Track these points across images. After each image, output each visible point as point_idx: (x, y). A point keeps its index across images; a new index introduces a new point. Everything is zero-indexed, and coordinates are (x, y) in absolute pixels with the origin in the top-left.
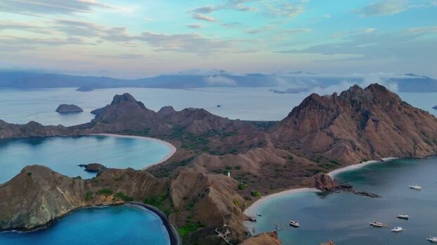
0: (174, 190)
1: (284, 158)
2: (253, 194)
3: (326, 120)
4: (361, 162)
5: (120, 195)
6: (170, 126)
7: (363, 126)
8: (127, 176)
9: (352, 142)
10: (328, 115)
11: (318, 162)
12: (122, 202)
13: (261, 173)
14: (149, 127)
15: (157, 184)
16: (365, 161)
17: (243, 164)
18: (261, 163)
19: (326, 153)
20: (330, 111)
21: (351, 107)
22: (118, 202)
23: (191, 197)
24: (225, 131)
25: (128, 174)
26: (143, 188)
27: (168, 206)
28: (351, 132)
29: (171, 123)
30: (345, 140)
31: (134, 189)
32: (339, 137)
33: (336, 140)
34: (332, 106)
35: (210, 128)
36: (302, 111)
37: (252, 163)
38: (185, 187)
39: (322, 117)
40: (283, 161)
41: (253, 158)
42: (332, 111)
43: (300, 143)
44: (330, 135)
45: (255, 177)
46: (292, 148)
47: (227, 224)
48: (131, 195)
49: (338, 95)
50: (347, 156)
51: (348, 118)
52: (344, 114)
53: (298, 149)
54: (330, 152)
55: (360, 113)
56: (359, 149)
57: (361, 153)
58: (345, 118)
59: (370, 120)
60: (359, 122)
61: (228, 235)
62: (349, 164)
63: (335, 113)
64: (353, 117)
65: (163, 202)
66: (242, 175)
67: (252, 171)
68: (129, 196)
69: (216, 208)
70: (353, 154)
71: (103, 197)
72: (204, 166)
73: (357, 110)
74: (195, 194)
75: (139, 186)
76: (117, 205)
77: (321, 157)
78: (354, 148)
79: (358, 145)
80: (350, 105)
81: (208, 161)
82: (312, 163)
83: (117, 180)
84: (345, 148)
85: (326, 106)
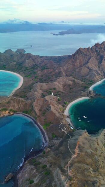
0: (35, 107)
1: (71, 81)
2: (65, 103)
3: (86, 60)
4: (101, 80)
5: (11, 110)
6: (15, 63)
7: (100, 62)
8: (12, 101)
9: (97, 71)
10: (86, 58)
11: (85, 82)
12: (13, 113)
13: (65, 90)
14: (5, 64)
15: (26, 104)
16: (102, 79)
17: (57, 87)
18: (63, 85)
19: (87, 77)
20: (87, 56)
21: (95, 54)
22: (11, 114)
23: (43, 110)
24: (41, 65)
25: (12, 100)
26: (20, 106)
27: (34, 114)
28: (96, 65)
29: (14, 61)
30: (94, 70)
31: (16, 107)
32: (92, 69)
33: (90, 70)
34: (88, 53)
35: (34, 64)
36: (76, 56)
37: (60, 85)
38: (39, 105)
39: (84, 59)
40: (71, 83)
41: (59, 82)
42: (88, 56)
43: (76, 72)
44: (88, 68)
45: (63, 93)
46: (73, 75)
47: (62, 122)
48: (16, 110)
49: (91, 48)
50: (96, 78)
51: (95, 59)
52: (93, 57)
53: (76, 75)
54: (89, 76)
55: (99, 56)
56: (99, 74)
57: (100, 76)
58: (93, 59)
59: (103, 60)
60: (99, 60)
61: (66, 130)
62: (96, 82)
63: (89, 57)
64: (96, 58)
65: (31, 113)
66: (57, 92)
67: (60, 90)
68: (15, 110)
69: (56, 115)
70: (97, 77)
71: (4, 112)
72: (40, 89)
73: (98, 55)
74: (44, 108)
75: (18, 105)
76: (11, 115)
77: (85, 79)
78: (98, 74)
79: (99, 72)
80: (95, 53)
81: (42, 87)
82: (83, 83)
83: (7, 103)
84: (95, 74)
85: (86, 54)
